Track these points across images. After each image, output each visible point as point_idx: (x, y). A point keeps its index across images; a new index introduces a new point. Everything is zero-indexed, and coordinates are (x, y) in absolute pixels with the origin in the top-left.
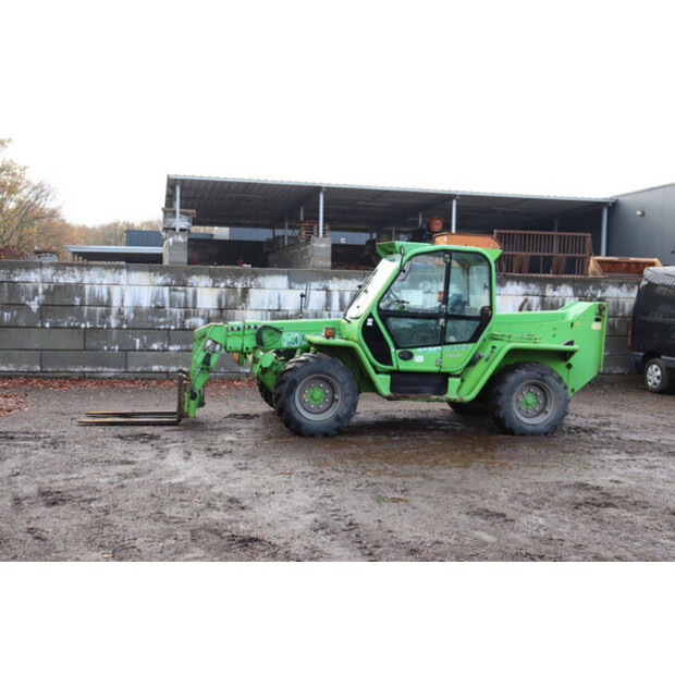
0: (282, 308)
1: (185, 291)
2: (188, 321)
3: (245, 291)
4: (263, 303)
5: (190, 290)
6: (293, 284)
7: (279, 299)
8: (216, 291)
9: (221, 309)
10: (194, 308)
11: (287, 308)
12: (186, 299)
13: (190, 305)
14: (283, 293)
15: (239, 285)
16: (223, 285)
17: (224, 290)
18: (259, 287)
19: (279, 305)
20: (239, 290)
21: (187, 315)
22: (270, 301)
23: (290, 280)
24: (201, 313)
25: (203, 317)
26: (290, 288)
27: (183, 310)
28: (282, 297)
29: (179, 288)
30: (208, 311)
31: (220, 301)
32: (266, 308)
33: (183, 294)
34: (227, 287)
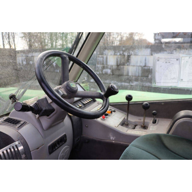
0: (147, 65)
1: (103, 57)
2: (104, 70)
3: (129, 56)
4: (137, 62)
5: (105, 57)
6: (153, 53)
7: (145, 60)
8: (116, 57)
9: (118, 65)
10: (107, 64)
11: (150, 65)
12: (103, 60)
13: (105, 63)
14: (147, 57)
15: (126, 54)
16: (118, 54)
17: (119, 56)
18: (135, 55)
19: (145, 64)
20: (126, 56)
21: (104, 68)
22: (141, 62)
23: (151, 51)
24: (109, 67)
25: (110, 69)
26: (152, 55)
27: (102, 66)
28: (147, 60)
29: (100, 56)
30: (112, 66)
31: (117, 62)
32: (138, 65)
33: (102, 59)
34: (120, 55)
